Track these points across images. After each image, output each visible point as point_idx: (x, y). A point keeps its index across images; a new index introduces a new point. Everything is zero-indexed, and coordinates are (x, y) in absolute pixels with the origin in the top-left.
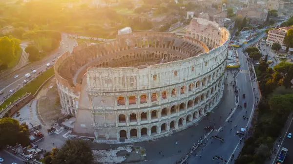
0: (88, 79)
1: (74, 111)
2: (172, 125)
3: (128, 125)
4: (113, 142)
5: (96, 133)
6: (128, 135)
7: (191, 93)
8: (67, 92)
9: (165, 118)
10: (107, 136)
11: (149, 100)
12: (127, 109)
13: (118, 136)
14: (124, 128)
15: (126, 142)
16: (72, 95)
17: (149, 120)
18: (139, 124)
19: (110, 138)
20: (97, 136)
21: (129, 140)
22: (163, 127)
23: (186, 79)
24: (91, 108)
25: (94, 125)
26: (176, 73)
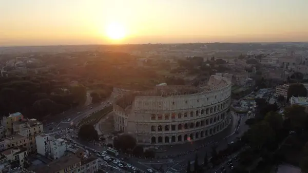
0: (136, 103)
1: (123, 128)
2: (186, 137)
3: (157, 134)
4: (147, 144)
5: (137, 138)
6: (157, 140)
7: (198, 117)
8: (121, 115)
9: (180, 131)
10: (144, 140)
11: (170, 118)
12: (157, 122)
13: (150, 140)
14: (154, 136)
15: (155, 145)
16: (124, 116)
17: (170, 131)
18: (164, 133)
19: (145, 142)
20: (137, 141)
21: (157, 144)
22: (180, 137)
23: (194, 107)
24: (136, 121)
25: (137, 132)
26: (186, 102)
